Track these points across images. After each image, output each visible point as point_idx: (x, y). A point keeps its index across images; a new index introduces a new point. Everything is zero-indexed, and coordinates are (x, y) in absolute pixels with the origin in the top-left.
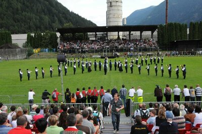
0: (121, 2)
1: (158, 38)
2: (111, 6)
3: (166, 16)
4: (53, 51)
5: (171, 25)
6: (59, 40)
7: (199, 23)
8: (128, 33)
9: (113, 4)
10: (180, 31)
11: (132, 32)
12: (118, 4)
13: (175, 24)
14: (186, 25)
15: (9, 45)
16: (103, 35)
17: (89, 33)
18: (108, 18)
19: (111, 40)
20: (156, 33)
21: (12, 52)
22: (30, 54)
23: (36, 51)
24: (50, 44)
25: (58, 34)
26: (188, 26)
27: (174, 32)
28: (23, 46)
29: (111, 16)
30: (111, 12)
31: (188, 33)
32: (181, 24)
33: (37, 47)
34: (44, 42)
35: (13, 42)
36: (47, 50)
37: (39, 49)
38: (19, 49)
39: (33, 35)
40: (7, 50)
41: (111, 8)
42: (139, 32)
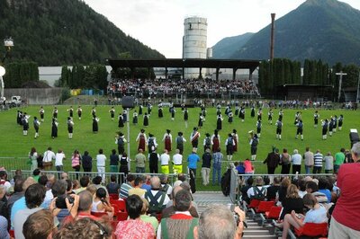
0: (206, 24)
1: (259, 79)
2: (190, 29)
3: (272, 48)
4: (100, 94)
5: (277, 61)
6: (109, 77)
7: (318, 61)
8: (215, 70)
9: (194, 26)
10: (292, 71)
11: (221, 70)
12: (201, 26)
13: (284, 60)
14: (299, 63)
15: (35, 83)
16: (176, 72)
17: (155, 69)
18: (185, 47)
19: (188, 81)
20: (256, 72)
21: (39, 93)
22: (65, 97)
23: (74, 92)
24: (96, 82)
25: (109, 69)
26: (303, 64)
27: (283, 73)
28: (56, 85)
29: (191, 43)
30: (191, 38)
31: (302, 75)
32: (292, 61)
33: (74, 87)
34: (87, 80)
35: (41, 78)
36: (91, 91)
37: (79, 90)
38: (49, 89)
39: (71, 68)
40: (31, 89)
41: (191, 33)
42: (232, 70)
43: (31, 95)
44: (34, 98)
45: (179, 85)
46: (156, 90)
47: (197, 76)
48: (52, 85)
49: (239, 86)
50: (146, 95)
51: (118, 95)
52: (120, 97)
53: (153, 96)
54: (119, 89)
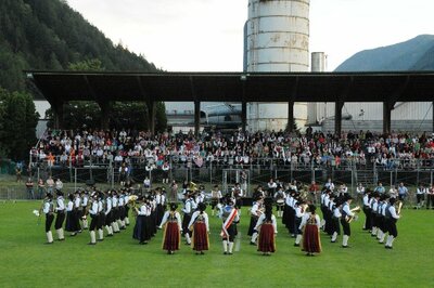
8: (331, 106)
11: (351, 108)
16: (227, 116)
19: (258, 136)
24: (4, 139)
29: (263, 40)
30: (265, 24)
41: (265, 10)
42: (380, 105)
45: (231, 146)
46: (167, 159)
47: (283, 125)
49: (401, 148)
50: (139, 173)
51: (60, 173)
53: (158, 175)
54: (64, 158)
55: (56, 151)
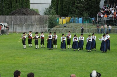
4: (90, 22)
15: (24, 10)
21: (25, 20)
23: (63, 21)
24: (87, 9)
28: (46, 14)
33: (65, 16)
34: (77, 8)
35: (32, 7)
36: (80, 19)
37: (68, 19)
38: (37, 16)
40: (18, 16)
43: (18, 23)
44: (21, 25)
48: (42, 12)
52: (112, 25)
54: (111, 16)
55: (108, 13)
